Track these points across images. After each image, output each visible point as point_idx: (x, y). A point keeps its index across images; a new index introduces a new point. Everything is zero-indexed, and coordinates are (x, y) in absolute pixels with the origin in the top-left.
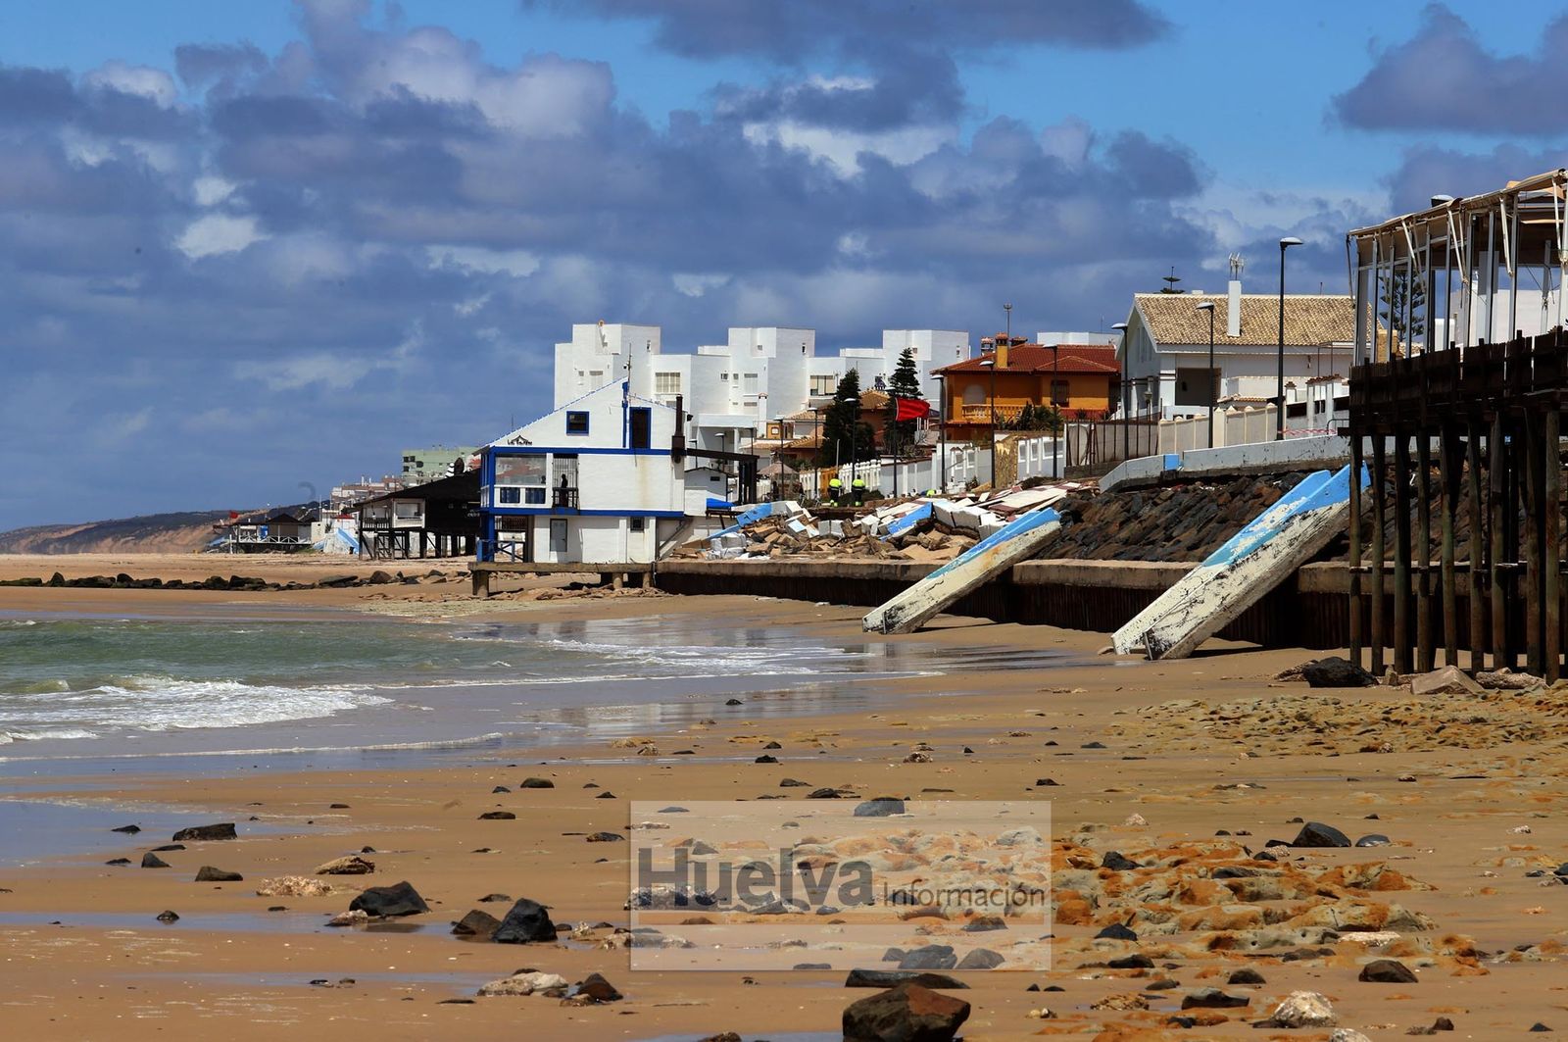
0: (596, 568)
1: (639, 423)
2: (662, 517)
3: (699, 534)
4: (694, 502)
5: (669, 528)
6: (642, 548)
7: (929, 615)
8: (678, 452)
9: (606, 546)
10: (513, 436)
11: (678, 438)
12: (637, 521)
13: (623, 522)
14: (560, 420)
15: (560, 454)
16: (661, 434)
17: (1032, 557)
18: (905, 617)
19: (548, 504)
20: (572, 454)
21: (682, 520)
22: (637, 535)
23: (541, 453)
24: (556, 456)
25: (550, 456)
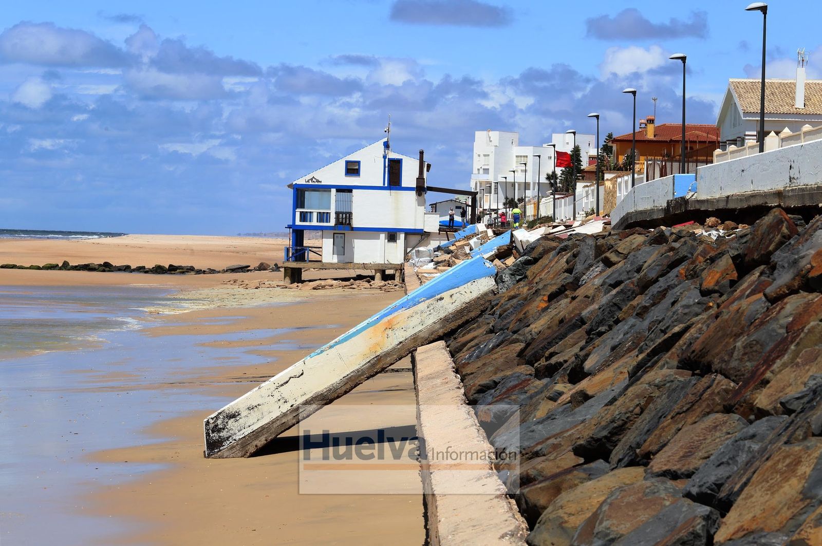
0: (365, 266)
1: (394, 170)
2: (409, 233)
4: (431, 223)
5: (414, 239)
6: (394, 254)
8: (420, 189)
9: (370, 252)
10: (309, 177)
11: (420, 179)
12: (392, 236)
13: (383, 236)
14: (341, 166)
15: (342, 189)
16: (409, 176)
19: (332, 223)
20: (348, 190)
21: (423, 235)
22: (392, 244)
23: (327, 188)
24: (338, 191)
25: (333, 191)
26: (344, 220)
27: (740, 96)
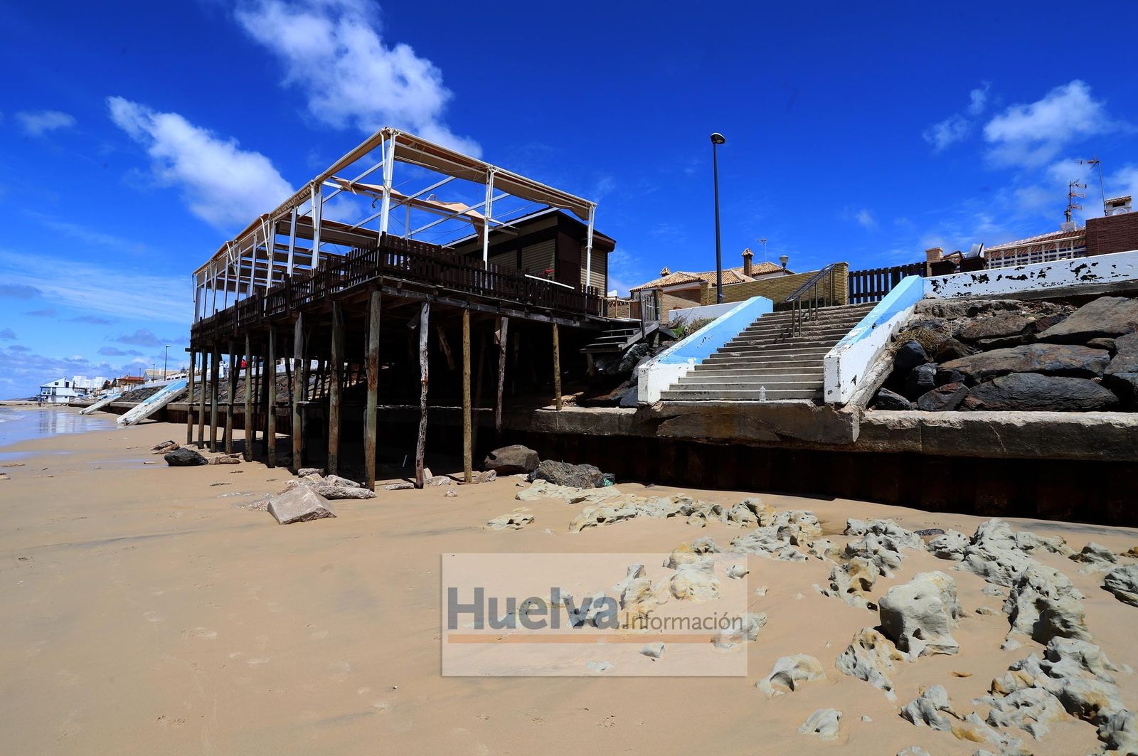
0: (59, 403)
1: (67, 384)
2: (70, 396)
3: (76, 399)
4: (76, 395)
5: (72, 398)
6: (67, 401)
7: (92, 412)
8: (73, 388)
9: (59, 400)
10: (45, 386)
11: (74, 386)
12: (66, 397)
13: (64, 397)
14: (54, 383)
16: (71, 385)
18: (86, 412)
19: (51, 394)
20: (55, 388)
21: (74, 397)
22: (66, 399)
23: (50, 388)
24: (53, 388)
26: (54, 394)
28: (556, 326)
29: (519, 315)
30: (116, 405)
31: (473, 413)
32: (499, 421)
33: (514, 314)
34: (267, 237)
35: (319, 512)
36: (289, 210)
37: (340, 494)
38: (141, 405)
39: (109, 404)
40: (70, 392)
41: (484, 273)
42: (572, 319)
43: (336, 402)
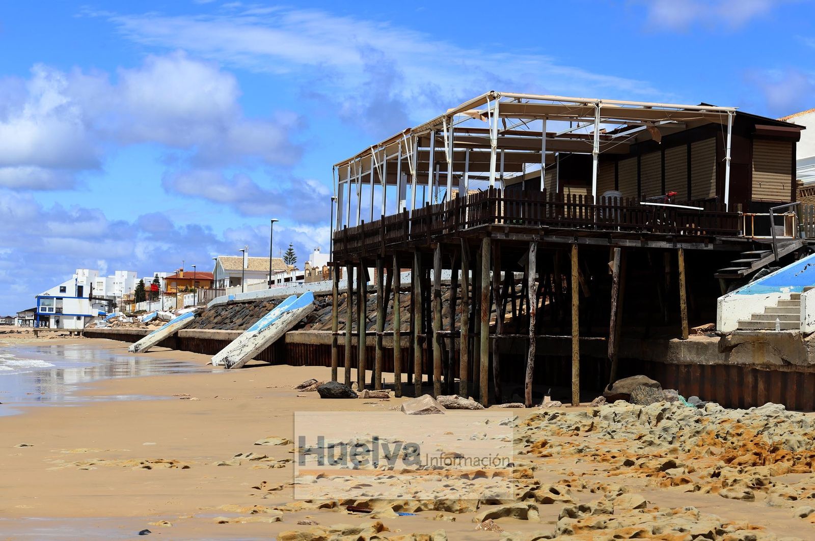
0: (67, 330)
1: (80, 290)
2: (86, 316)
3: (96, 321)
4: (95, 312)
5: (88, 319)
6: (80, 325)
7: (150, 347)
8: (91, 298)
9: (70, 324)
10: (45, 293)
11: (91, 294)
12: (79, 318)
13: (75, 318)
14: (58, 288)
16: (86, 293)
17: (184, 328)
18: (141, 348)
19: (54, 312)
20: (61, 298)
21: (92, 317)
22: (79, 321)
23: (52, 298)
24: (57, 299)
25: (55, 299)
26: (59, 311)
27: (223, 263)
28: (680, 252)
29: (634, 244)
30: (191, 335)
31: (581, 343)
32: (611, 350)
33: (628, 243)
34: (409, 150)
35: (432, 409)
36: (428, 131)
37: (456, 405)
38: (247, 334)
39: (176, 333)
40: (84, 306)
41: (592, 207)
42: (703, 242)
43: (466, 332)
